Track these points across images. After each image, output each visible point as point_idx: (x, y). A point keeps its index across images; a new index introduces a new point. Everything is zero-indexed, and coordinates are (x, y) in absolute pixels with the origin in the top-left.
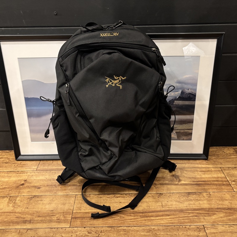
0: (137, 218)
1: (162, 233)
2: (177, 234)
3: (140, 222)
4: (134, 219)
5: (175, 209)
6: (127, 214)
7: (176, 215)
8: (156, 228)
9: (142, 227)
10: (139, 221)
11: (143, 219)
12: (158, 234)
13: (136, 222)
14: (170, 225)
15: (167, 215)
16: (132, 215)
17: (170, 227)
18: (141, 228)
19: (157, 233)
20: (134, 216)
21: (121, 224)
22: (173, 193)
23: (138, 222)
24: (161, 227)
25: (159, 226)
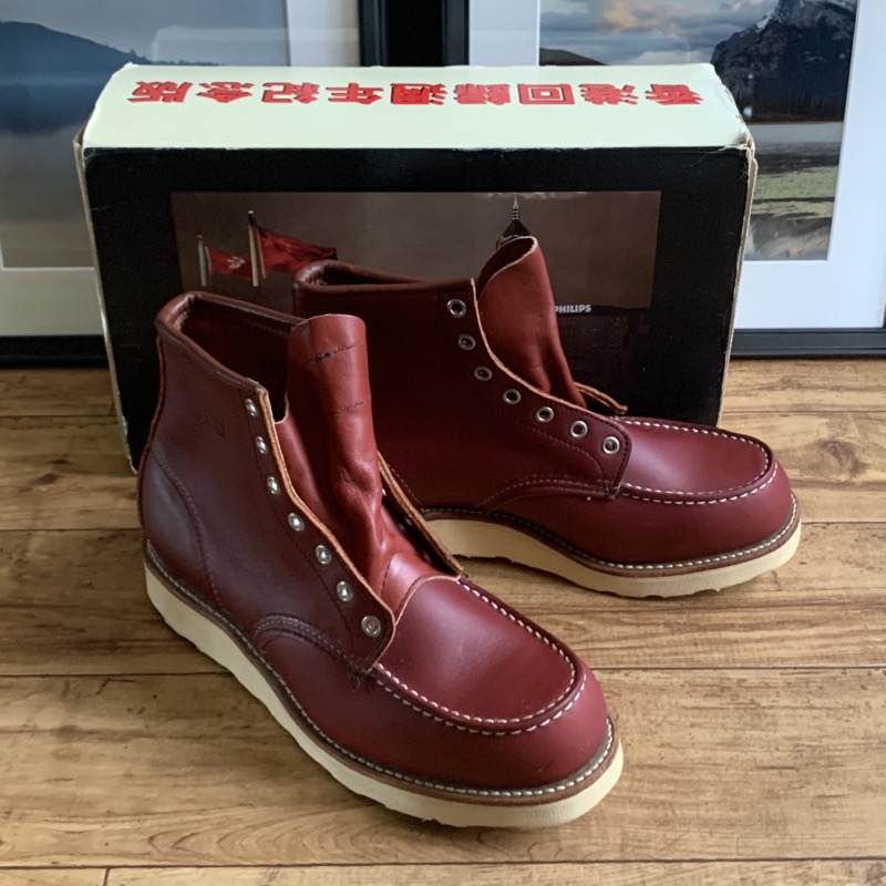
0: (653, 635)
1: (784, 701)
2: (861, 703)
3: (667, 650)
4: (639, 637)
5: (840, 597)
6: (600, 615)
7: (850, 620)
8: (752, 677)
9: (681, 673)
10: (663, 647)
11: (684, 637)
12: (764, 703)
13: (647, 651)
14: (821, 665)
15: (803, 622)
17: (823, 675)
18: (678, 679)
19: (758, 700)
20: (638, 625)
22: (828, 524)
23: (660, 650)
24: (779, 676)
25: (770, 671)
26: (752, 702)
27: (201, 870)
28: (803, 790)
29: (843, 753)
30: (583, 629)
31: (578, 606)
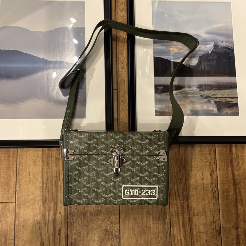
0: (180, 199)
1: (161, 227)
4: (179, 196)
8: (168, 221)
10: (176, 201)
11: (179, 206)
13: (175, 197)
14: (172, 238)
16: (185, 193)
17: (169, 237)
20: (183, 196)
21: (172, 180)
24: (168, 227)
25: (170, 225)
26: (160, 219)
27: (117, 106)
28: (137, 226)
29: (146, 237)
30: (181, 183)
31: (188, 182)
